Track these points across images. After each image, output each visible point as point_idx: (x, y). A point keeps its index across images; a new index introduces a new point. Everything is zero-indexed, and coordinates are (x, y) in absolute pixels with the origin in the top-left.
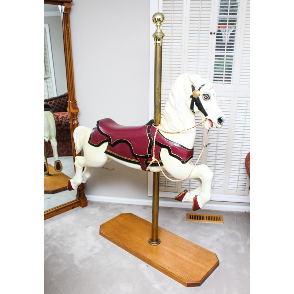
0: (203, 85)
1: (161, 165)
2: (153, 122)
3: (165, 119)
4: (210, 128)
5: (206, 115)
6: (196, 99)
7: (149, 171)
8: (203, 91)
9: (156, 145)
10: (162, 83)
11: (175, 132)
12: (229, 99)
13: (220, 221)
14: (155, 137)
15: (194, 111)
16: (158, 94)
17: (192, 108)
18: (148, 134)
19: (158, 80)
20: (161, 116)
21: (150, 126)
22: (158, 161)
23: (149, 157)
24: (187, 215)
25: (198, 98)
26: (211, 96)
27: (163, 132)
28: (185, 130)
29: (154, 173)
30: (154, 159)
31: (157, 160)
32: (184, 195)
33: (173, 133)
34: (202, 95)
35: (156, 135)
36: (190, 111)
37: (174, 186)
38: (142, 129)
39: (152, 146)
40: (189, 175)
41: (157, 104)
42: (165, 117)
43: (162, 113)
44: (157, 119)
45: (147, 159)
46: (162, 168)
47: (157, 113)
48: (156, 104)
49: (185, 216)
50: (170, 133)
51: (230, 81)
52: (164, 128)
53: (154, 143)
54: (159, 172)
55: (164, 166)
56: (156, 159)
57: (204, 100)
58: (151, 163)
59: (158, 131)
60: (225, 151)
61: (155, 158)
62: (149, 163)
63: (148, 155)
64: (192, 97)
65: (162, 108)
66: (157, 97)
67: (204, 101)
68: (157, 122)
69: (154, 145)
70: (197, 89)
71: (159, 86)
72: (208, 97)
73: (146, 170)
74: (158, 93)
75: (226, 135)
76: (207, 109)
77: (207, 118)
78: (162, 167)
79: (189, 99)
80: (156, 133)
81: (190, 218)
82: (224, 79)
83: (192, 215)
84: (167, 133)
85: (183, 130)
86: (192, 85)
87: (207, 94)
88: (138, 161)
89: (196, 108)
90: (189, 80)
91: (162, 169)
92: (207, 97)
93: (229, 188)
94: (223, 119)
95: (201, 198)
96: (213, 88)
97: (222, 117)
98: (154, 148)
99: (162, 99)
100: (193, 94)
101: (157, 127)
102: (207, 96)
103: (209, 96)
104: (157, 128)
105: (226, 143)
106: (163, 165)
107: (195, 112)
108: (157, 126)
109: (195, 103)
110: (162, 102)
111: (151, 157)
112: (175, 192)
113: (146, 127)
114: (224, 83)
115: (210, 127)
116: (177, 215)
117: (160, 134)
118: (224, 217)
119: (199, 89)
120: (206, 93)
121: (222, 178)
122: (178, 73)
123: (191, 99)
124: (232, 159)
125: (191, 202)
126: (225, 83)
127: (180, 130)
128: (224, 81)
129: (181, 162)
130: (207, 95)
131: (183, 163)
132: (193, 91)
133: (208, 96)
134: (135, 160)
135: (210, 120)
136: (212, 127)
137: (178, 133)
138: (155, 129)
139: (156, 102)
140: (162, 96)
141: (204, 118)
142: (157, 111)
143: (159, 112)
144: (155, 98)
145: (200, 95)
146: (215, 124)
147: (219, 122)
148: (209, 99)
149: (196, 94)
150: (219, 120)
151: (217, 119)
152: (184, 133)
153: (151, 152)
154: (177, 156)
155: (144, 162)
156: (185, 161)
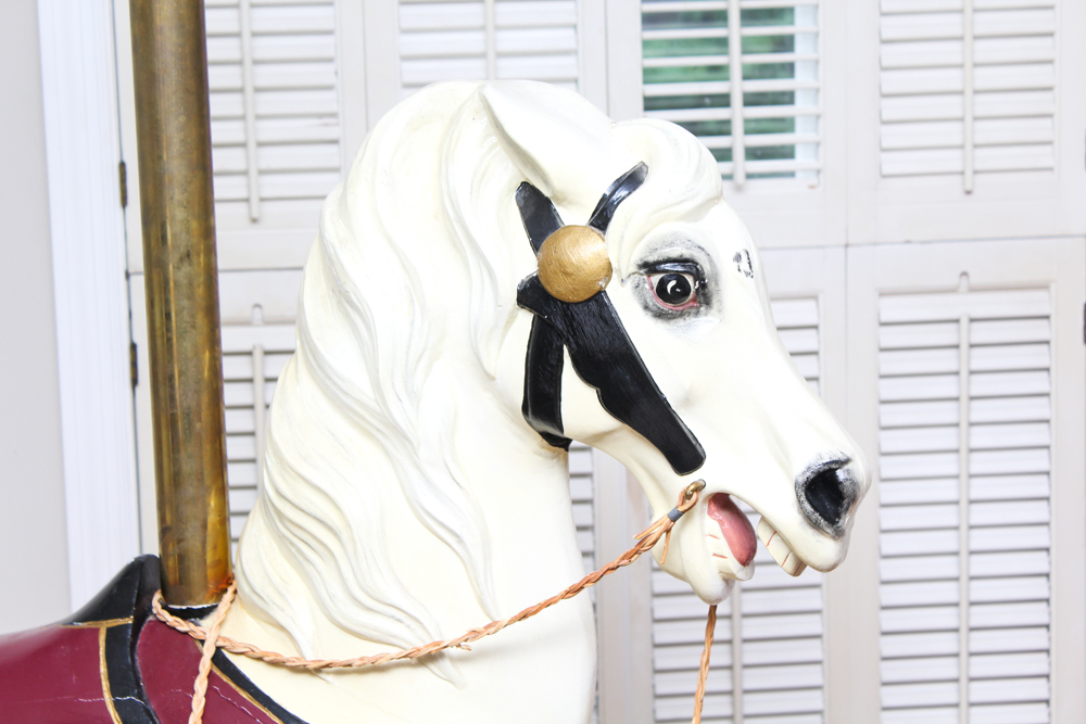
0: (632, 180)
2: (152, 578)
3: (281, 538)
4: (729, 580)
5: (684, 454)
6: (581, 316)
8: (642, 231)
11: (394, 652)
15: (566, 434)
16: (191, 297)
17: (541, 402)
18: (117, 705)
21: (130, 621)
26: (716, 276)
27: (276, 664)
28: (493, 627)
33: (375, 668)
34: (633, 269)
35: (198, 703)
36: (525, 441)
38: (47, 658)
41: (185, 396)
42: (275, 516)
44: (193, 542)
47: (190, 490)
48: (172, 398)
50: (346, 669)
51: (786, 153)
52: (282, 628)
57: (660, 315)
59: (219, 659)
64: (532, 294)
66: (181, 337)
67: (660, 326)
68: (195, 575)
70: (574, 213)
71: (195, 225)
72: (693, 285)
74: (191, 285)
75: (812, 650)
76: (687, 401)
77: (699, 488)
79: (511, 318)
80: (201, 685)
82: (738, 141)
84: (317, 671)
85: (480, 625)
86: (525, 186)
87: (675, 252)
89: (579, 401)
90: (494, 139)
92: (682, 284)
94: (854, 483)
96: (720, 196)
97: (842, 463)
100: (542, 265)
101: (208, 621)
102: (678, 276)
103: (699, 276)
104: (209, 632)
107: (566, 443)
108: (203, 613)
109: (565, 348)
113: (96, 632)
114: (740, 178)
115: (733, 565)
117: (244, 695)
119: (602, 218)
120: (671, 244)
122: (320, 116)
123: (525, 319)
126: (750, 176)
128: (739, 154)
130: (680, 269)
132: (536, 246)
133: (690, 279)
137: (428, 659)
138: (188, 649)
141: (664, 492)
142: (188, 466)
143: (208, 481)
144: (159, 342)
145: (614, 275)
146: (775, 532)
147: (816, 510)
148: (702, 299)
149: (570, 270)
150: (821, 495)
151: (796, 484)
152: (483, 654)
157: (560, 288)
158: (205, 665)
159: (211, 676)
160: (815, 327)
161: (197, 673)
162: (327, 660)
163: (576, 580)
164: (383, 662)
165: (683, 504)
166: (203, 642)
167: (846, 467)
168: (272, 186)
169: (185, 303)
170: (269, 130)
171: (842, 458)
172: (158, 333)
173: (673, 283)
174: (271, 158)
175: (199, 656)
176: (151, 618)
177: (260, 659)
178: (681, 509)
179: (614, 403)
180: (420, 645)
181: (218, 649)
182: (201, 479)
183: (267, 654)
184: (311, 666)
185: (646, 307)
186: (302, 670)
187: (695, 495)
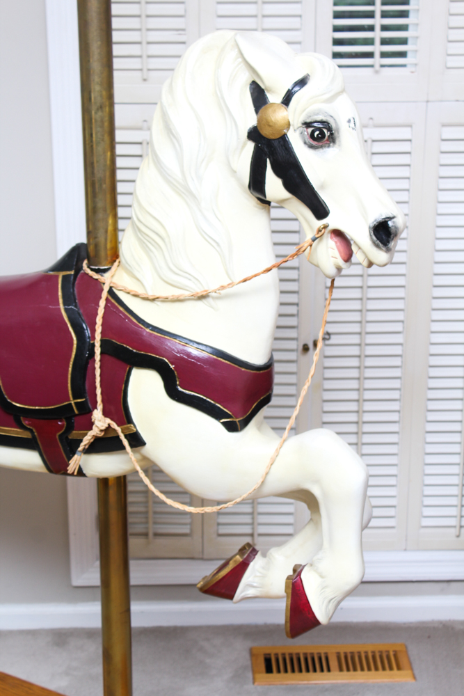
0: (302, 83)
1: (132, 446)
2: (83, 253)
3: (139, 239)
4: (339, 269)
5: (320, 211)
6: (276, 144)
7: (80, 473)
8: (304, 107)
9: (107, 357)
10: (116, 74)
11: (187, 293)
12: (404, 133)
13: (399, 668)
14: (99, 320)
15: (268, 198)
16: (102, 126)
17: (257, 184)
18: (66, 310)
19: (96, 65)
20: (121, 224)
21: (72, 273)
22: (119, 429)
23: (76, 412)
24: (252, 654)
25: (284, 140)
26: (338, 130)
27: (136, 296)
28: (231, 285)
29: (103, 483)
30: (100, 421)
31: (114, 425)
32: (242, 568)
33: (178, 300)
34: (300, 125)
35: (101, 311)
36: (248, 201)
37: (186, 530)
38: (36, 287)
39: (87, 363)
40: (261, 480)
41: (99, 172)
42: (137, 230)
43: (121, 212)
44: (101, 239)
45: (69, 420)
46: (138, 456)
47: (100, 215)
48: (93, 173)
49: (245, 659)
50: (166, 300)
51: (402, 54)
52: (138, 280)
53: (98, 350)
54: (125, 477)
55: (148, 450)
56: (108, 421)
57: (311, 147)
58: (87, 440)
59: (111, 292)
60: (397, 362)
61: (106, 413)
62: (81, 441)
63: (72, 402)
64: (254, 134)
65: (120, 188)
66: (98, 143)
67: (311, 152)
68: (102, 253)
69: (98, 357)
70: (275, 98)
71: (104, 93)
72: (327, 133)
73: (65, 473)
74: (102, 121)
75: (400, 293)
76: (322, 187)
77: (325, 227)
78: (139, 452)
79: (244, 145)
80: (102, 303)
81: (269, 670)
82: (377, 48)
83: (273, 652)
84: (154, 300)
85: (225, 284)
86: (254, 83)
87: (319, 118)
88: (25, 435)
90: (240, 60)
91: (138, 461)
92: (322, 133)
93: (425, 522)
94: (396, 228)
95: (322, 576)
96: (343, 91)
97: (390, 218)
98: (98, 372)
99: (119, 150)
100: (259, 121)
101: (107, 275)
102: (320, 129)
103: (330, 129)
104: (107, 279)
105: (398, 327)
106: (143, 444)
107: (269, 203)
108: (105, 271)
109: (268, 160)
110: (120, 162)
111: (86, 410)
112: (193, 558)
113: (57, 277)
114: (377, 67)
115: (341, 262)
116: (208, 661)
117: (121, 309)
118: (414, 651)
119: (287, 100)
120: (318, 114)
121: (392, 481)
122: (177, 30)
123: (251, 146)
124: (432, 394)
125: (278, 598)
126: (382, 66)
127: (211, 285)
128: (377, 55)
129: (224, 424)
130: (321, 126)
131: (231, 427)
132: (257, 111)
133: (325, 131)
134: (15, 432)
135: (338, 233)
136: (348, 264)
137: (202, 297)
138: (98, 286)
139: (92, 164)
140: (119, 135)
141: (311, 227)
142: (100, 205)
143: (108, 211)
144: (87, 147)
145: (291, 127)
146: (360, 248)
147: (378, 239)
148: (331, 140)
149: (271, 124)
150: (381, 233)
151: (370, 227)
152: (227, 296)
153: (84, 389)
154: (205, 400)
155: (57, 437)
156: (237, 420)
157: (266, 132)
158: (105, 294)
159: (107, 300)
160: (410, 140)
161: (100, 298)
162: (158, 295)
163: (268, 266)
164: (182, 298)
165: (318, 233)
166: (104, 284)
167: (393, 220)
168: (154, 63)
169: (99, 129)
170: (153, 36)
171: (391, 216)
172: (87, 142)
173: (317, 133)
174: (154, 50)
175: (102, 290)
176: (82, 272)
177: (129, 293)
178: (317, 236)
179: (289, 186)
180: (199, 291)
181: (111, 288)
182: (105, 210)
183: (132, 291)
184: (151, 298)
185: (305, 143)
186: (146, 299)
187: (323, 230)
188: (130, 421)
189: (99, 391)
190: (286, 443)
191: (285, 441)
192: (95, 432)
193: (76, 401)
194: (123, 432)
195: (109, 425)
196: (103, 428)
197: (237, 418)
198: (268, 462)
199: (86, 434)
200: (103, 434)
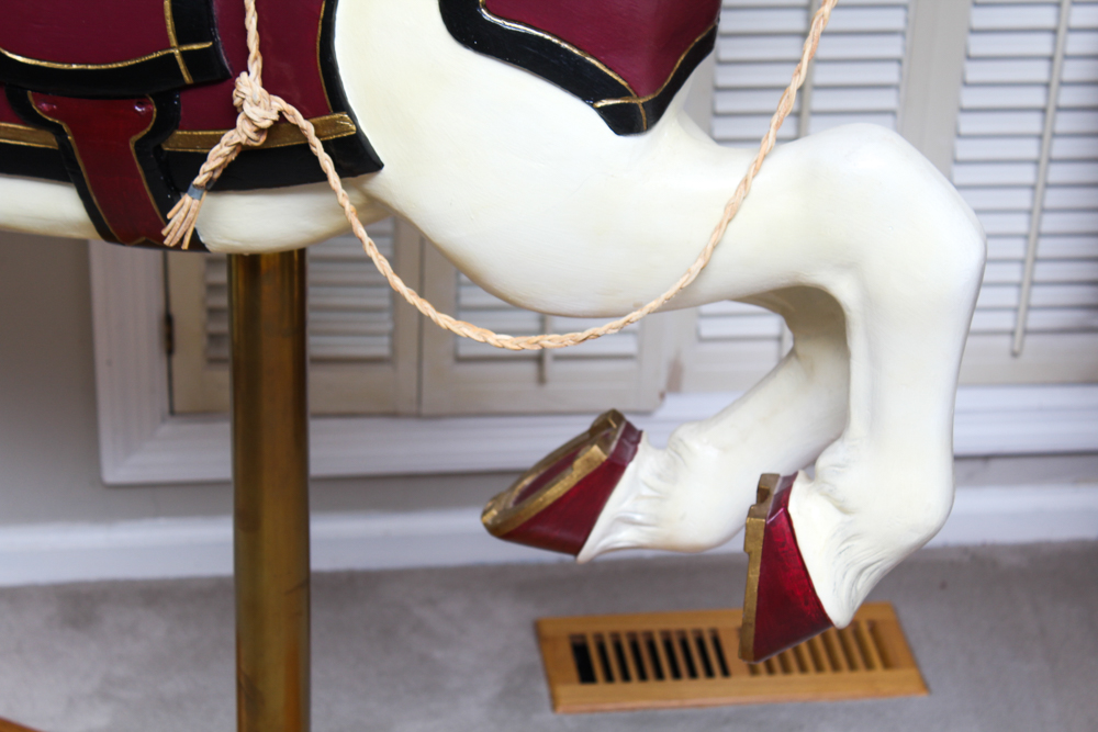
7: (196, 242)
13: (887, 664)
22: (308, 127)
23: (187, 78)
24: (539, 632)
30: (256, 104)
31: (296, 116)
32: (607, 476)
45: (164, 100)
49: (525, 649)
54: (302, 252)
56: (279, 103)
58: (219, 155)
63: (177, 52)
81: (586, 676)
83: (589, 629)
88: (42, 141)
106: (375, 165)
112: (394, 415)
129: (604, 112)
131: (625, 122)
153: (210, 16)
154: (558, 46)
155: (132, 147)
156: (641, 101)
188: (339, 102)
189: (251, 21)
190: (768, 164)
191: (765, 156)
192: (242, 133)
193: (185, 48)
194: (318, 135)
195: (280, 113)
196: (266, 124)
197: (639, 96)
198: (718, 214)
199: (217, 140)
200: (263, 139)
